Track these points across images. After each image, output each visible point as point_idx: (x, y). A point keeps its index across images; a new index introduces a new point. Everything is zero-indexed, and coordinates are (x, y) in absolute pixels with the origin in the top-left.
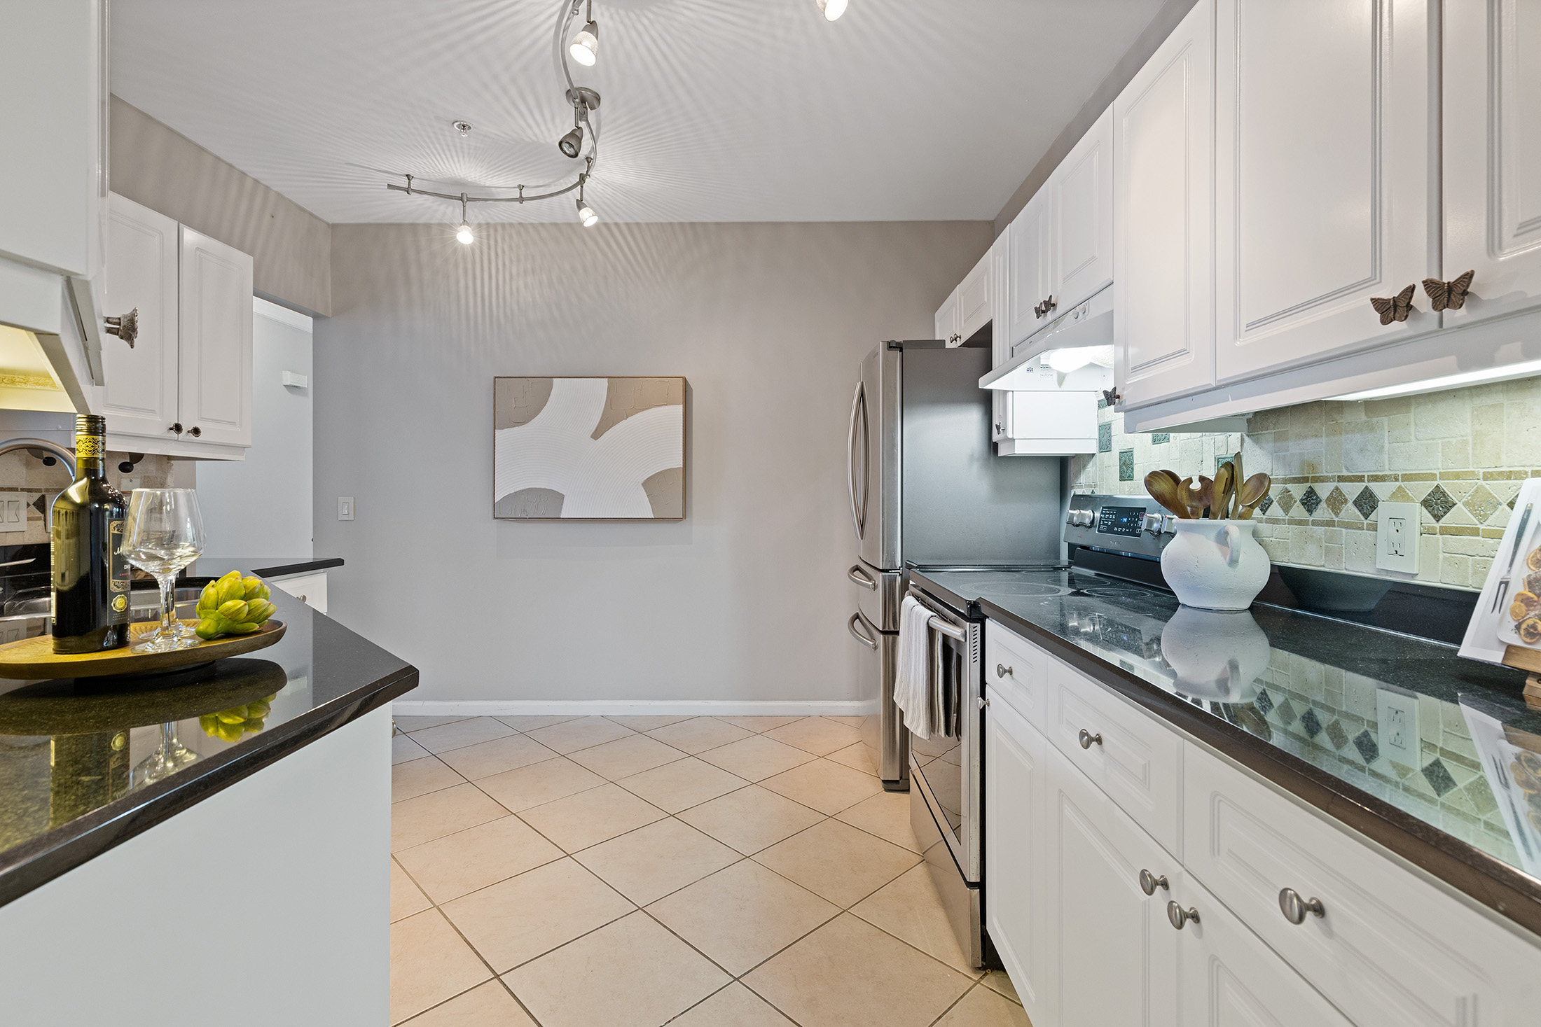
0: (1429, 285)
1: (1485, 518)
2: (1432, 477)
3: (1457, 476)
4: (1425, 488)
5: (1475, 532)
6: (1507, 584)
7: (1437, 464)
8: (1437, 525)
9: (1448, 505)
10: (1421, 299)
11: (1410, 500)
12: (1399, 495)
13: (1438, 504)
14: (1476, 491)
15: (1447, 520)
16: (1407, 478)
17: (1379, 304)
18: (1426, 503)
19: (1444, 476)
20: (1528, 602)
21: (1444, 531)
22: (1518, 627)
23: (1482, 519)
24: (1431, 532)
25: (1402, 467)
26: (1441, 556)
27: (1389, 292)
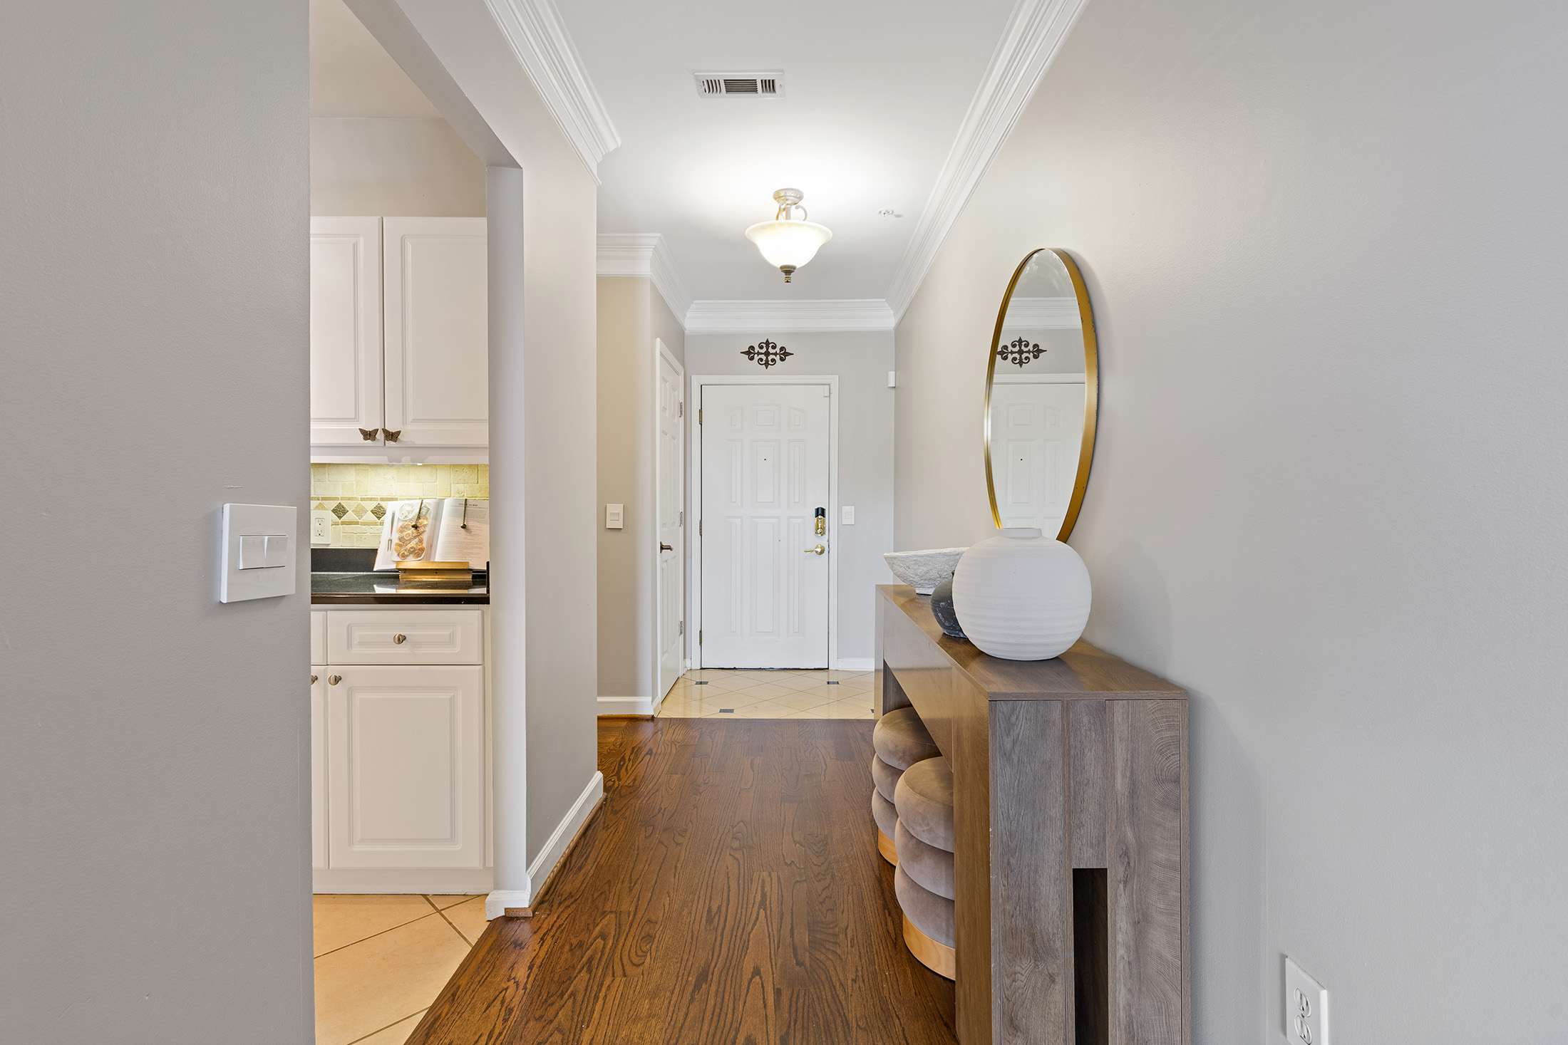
0: (385, 431)
1: (362, 516)
2: (338, 499)
3: (349, 499)
4: (334, 504)
5: (357, 523)
6: (391, 540)
7: (339, 494)
8: (340, 521)
9: (345, 512)
10: (380, 436)
11: (325, 509)
12: (320, 507)
13: (340, 511)
14: (358, 506)
15: (345, 518)
16: (324, 499)
17: (362, 431)
18: (334, 511)
19: (342, 499)
20: (400, 546)
21: (343, 523)
22: (398, 555)
23: (360, 517)
24: (336, 524)
25: (321, 494)
26: (342, 535)
27: (369, 429)
